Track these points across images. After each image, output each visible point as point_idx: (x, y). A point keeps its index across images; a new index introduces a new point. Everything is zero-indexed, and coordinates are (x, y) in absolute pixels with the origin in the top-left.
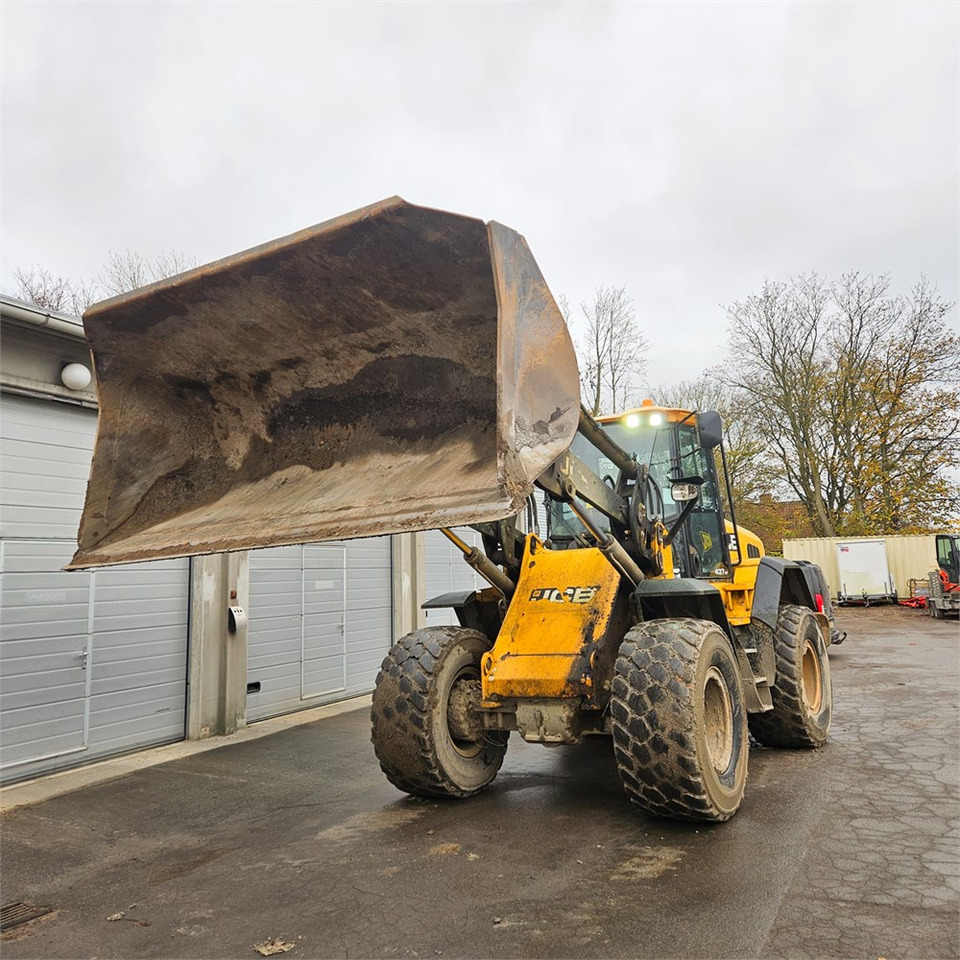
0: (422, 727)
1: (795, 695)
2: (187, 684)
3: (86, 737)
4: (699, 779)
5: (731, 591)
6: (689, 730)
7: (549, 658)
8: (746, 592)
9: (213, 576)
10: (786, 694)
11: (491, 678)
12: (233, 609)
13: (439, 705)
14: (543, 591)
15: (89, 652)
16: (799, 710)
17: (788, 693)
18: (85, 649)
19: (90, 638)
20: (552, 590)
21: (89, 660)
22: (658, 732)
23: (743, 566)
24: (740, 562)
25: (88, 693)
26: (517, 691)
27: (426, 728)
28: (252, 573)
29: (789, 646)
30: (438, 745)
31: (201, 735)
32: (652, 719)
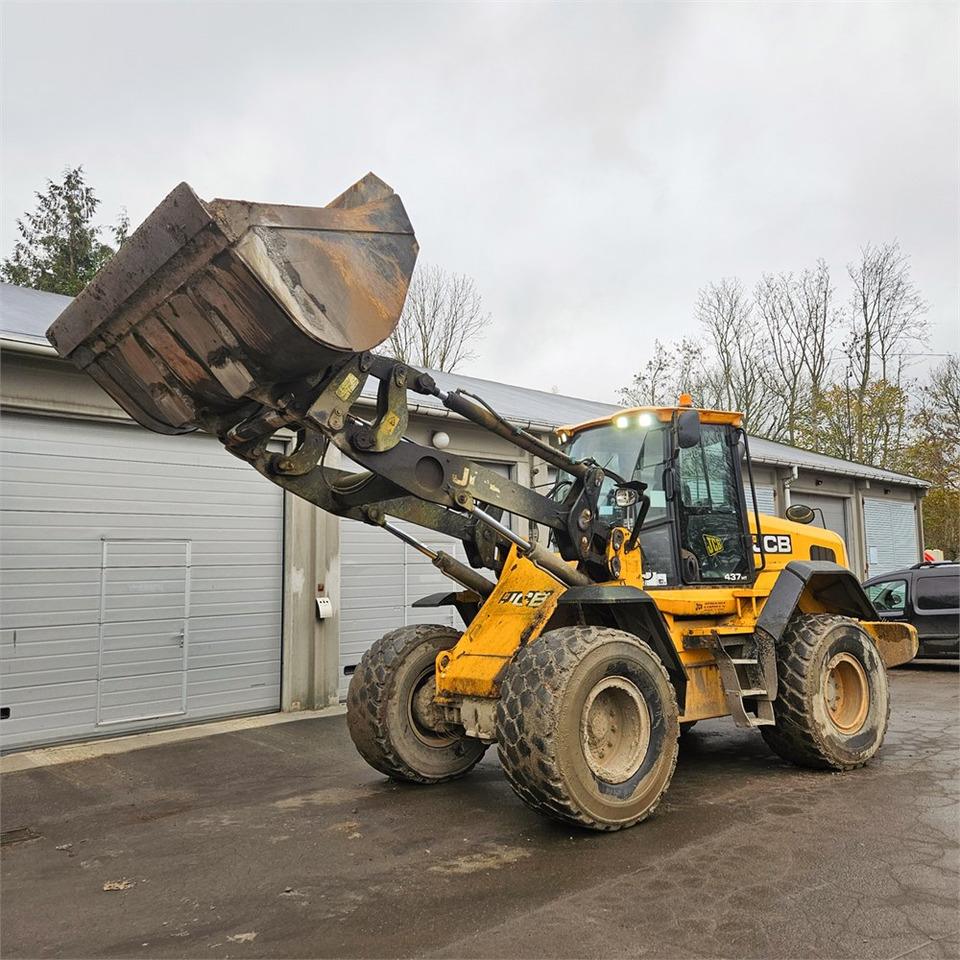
0: (375, 715)
1: (803, 711)
2: (282, 663)
3: (184, 702)
4: (559, 785)
5: (741, 598)
6: (548, 736)
7: (488, 659)
8: (754, 600)
9: (302, 570)
10: (794, 709)
11: (443, 675)
12: (319, 600)
13: (396, 697)
14: (512, 594)
15: (186, 634)
16: (808, 728)
17: (796, 708)
18: (182, 631)
19: (186, 621)
20: (519, 593)
21: (186, 641)
22: (524, 735)
23: (766, 571)
24: (764, 566)
25: (185, 667)
26: (460, 689)
27: (378, 716)
28: (344, 568)
29: (802, 658)
30: (393, 733)
31: (292, 708)
32: (520, 723)
